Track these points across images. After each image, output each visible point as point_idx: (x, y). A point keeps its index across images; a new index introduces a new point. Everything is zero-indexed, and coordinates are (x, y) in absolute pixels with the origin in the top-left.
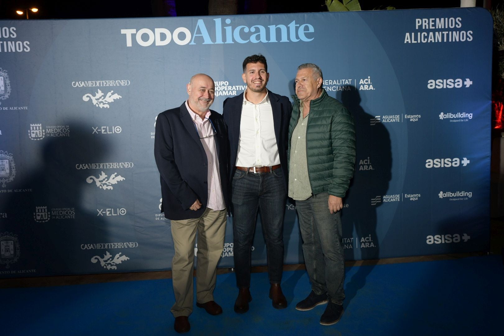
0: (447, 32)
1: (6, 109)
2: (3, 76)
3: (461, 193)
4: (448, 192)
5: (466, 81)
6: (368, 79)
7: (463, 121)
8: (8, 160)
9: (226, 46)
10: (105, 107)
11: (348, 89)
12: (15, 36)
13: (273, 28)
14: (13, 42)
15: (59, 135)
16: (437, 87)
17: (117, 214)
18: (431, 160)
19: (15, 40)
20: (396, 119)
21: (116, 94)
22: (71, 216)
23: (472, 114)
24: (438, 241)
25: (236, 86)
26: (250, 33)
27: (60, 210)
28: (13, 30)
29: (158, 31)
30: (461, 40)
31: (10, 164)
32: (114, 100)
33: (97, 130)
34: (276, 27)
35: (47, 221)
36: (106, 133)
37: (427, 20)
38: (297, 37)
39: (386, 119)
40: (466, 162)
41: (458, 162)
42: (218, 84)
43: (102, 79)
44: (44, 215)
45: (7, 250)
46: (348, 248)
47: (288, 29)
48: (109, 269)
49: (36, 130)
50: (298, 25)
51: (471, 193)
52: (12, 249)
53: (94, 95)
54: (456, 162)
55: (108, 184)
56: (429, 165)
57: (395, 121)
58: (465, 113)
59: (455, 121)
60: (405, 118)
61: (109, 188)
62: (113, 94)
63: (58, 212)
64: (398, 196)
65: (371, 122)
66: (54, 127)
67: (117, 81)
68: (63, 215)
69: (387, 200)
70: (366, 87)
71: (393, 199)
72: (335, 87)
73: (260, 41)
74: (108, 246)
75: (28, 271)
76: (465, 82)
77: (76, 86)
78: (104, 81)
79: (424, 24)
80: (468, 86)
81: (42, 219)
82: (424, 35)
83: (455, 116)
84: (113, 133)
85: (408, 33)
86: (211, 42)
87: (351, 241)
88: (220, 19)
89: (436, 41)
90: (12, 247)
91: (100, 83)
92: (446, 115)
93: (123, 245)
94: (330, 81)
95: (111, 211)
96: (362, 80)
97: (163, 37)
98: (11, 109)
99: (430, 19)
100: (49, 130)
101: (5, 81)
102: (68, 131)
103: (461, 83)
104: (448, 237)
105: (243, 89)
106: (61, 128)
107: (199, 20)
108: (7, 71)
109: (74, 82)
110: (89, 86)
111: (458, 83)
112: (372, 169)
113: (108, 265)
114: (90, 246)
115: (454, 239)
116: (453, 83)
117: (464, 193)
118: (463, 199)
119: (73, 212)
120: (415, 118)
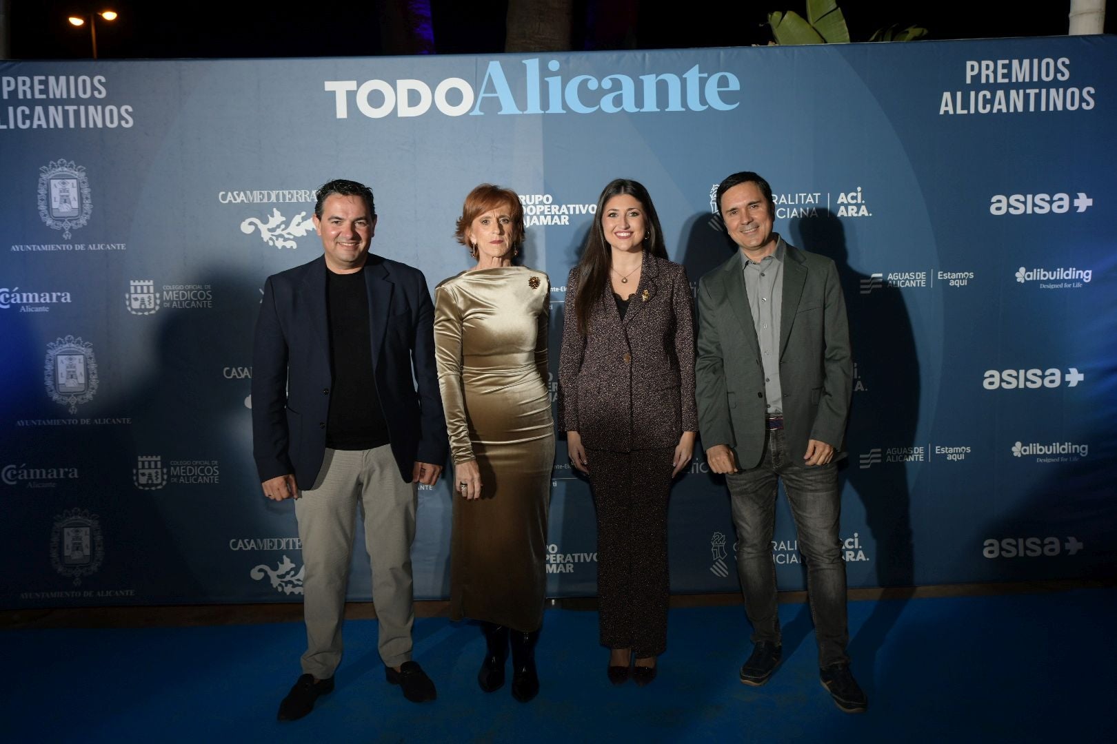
0: (1037, 91)
1: (81, 247)
2: (76, 179)
3: (1063, 446)
4: (1035, 445)
5: (1078, 198)
6: (857, 192)
7: (1069, 286)
8: (81, 357)
9: (548, 119)
10: (288, 247)
11: (812, 214)
12: (104, 94)
13: (650, 82)
14: (99, 108)
15: (189, 304)
16: (1012, 211)
18: (996, 373)
19: (103, 103)
20: (918, 281)
21: (312, 219)
22: (210, 478)
23: (1090, 272)
24: (1010, 552)
25: (568, 206)
26: (601, 92)
27: (187, 466)
28: (99, 81)
29: (404, 85)
30: (1069, 107)
31: (86, 365)
32: (307, 231)
34: (656, 78)
35: (159, 487)
37: (991, 64)
38: (703, 101)
39: (896, 281)
40: (1075, 377)
41: (1058, 378)
42: (530, 201)
43: (282, 186)
44: (154, 475)
45: (77, 547)
47: (684, 83)
48: (288, 594)
49: (142, 292)
50: (705, 75)
51: (1086, 446)
52: (87, 546)
53: (265, 221)
54: (1053, 378)
56: (991, 383)
57: (914, 285)
58: (1074, 269)
59: (1051, 286)
60: (939, 278)
62: (304, 219)
63: (183, 469)
64: (920, 450)
66: (180, 287)
68: (194, 475)
69: (895, 459)
70: (852, 209)
71: (908, 455)
72: (784, 210)
73: (623, 108)
74: (288, 544)
75: (119, 593)
76: (1076, 201)
77: (227, 202)
78: (286, 192)
79: (984, 72)
80: (1082, 209)
81: (150, 482)
82: (984, 96)
83: (1052, 276)
85: (949, 93)
86: (517, 109)
88: (537, 60)
89: (1012, 110)
90: (86, 541)
91: (277, 196)
92: (1031, 274)
96: (842, 195)
97: (414, 98)
98: (92, 247)
99: (999, 61)
100: (168, 294)
101: (80, 189)
102: (209, 297)
103: (1066, 203)
104: (1034, 543)
105: (584, 212)
106: (193, 290)
107: (491, 63)
108: (85, 168)
109: (224, 193)
110: (255, 201)
111: (1060, 203)
112: (862, 390)
113: (286, 586)
114: (249, 544)
115: (1046, 549)
116: (1047, 201)
117: (1070, 447)
118: (1069, 460)
119: (216, 469)
120: (961, 279)
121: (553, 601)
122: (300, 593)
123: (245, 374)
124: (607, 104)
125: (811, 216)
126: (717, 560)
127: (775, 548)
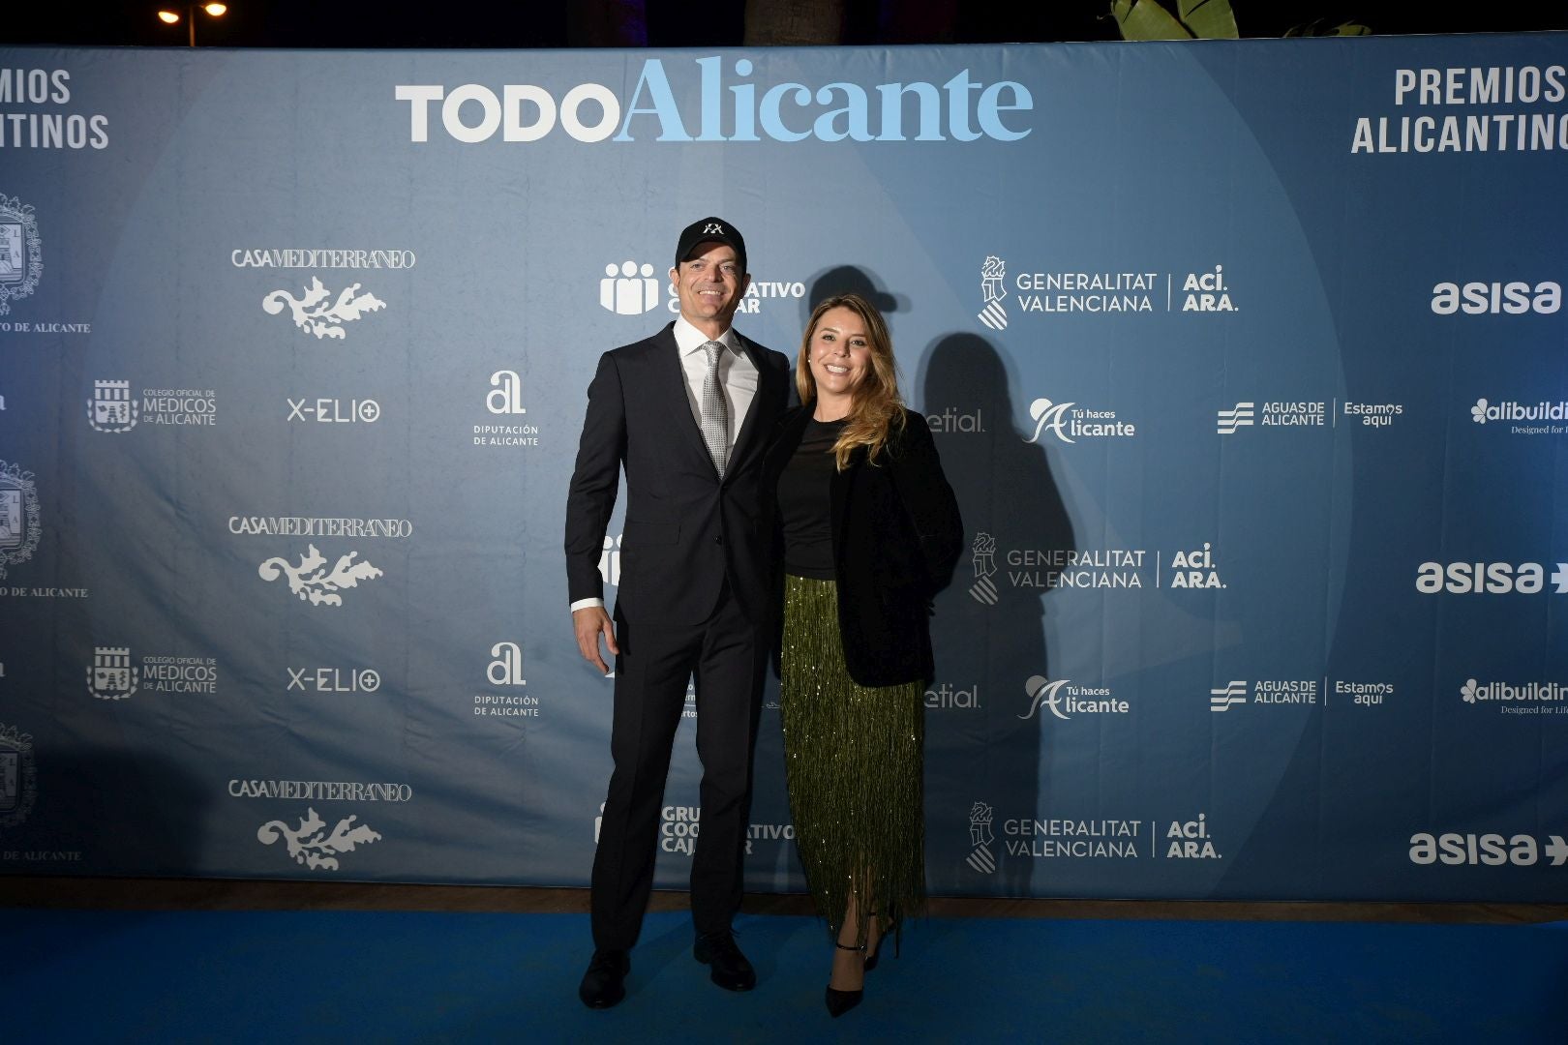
0: (1511, 118)
1: (24, 327)
2: (21, 224)
3: (1544, 689)
4: (1498, 684)
6: (1215, 273)
7: (1560, 430)
8: (17, 493)
9: (732, 150)
10: (333, 336)
11: (1143, 306)
12: (66, 98)
13: (892, 95)
14: (59, 118)
15: (181, 419)
16: (1467, 308)
17: (351, 689)
18: (1437, 567)
19: (66, 111)
20: (1313, 416)
21: (370, 295)
22: (203, 685)
24: (1455, 856)
25: (760, 284)
26: (816, 110)
27: (169, 664)
28: (61, 78)
29: (515, 93)
30: (1563, 144)
31: (24, 505)
32: (360, 311)
33: (301, 410)
34: (902, 89)
35: (126, 696)
36: (330, 420)
37: (1437, 74)
38: (974, 124)
39: (1276, 416)
41: (1538, 579)
43: (326, 244)
44: (118, 677)
46: (1120, 854)
47: (945, 98)
48: (313, 868)
49: (112, 399)
50: (979, 86)
52: (11, 781)
53: (300, 297)
54: (1531, 578)
55: (327, 587)
56: (1430, 583)
57: (1306, 423)
59: (1530, 431)
60: (1346, 412)
61: (330, 599)
62: (358, 294)
63: (163, 669)
64: (1311, 685)
65: (1220, 423)
66: (168, 393)
67: (373, 254)
68: (178, 679)
69: (1268, 698)
70: (1208, 300)
71: (1290, 693)
73: (849, 135)
74: (316, 790)
75: (58, 855)
77: (243, 265)
78: (332, 253)
79: (1425, 88)
81: (112, 688)
82: (1425, 125)
83: (1532, 414)
84: (354, 420)
85: (1367, 120)
86: (685, 133)
87: (1131, 831)
88: (719, 57)
89: (1469, 148)
90: (11, 774)
91: (319, 259)
92: (1497, 409)
93: (363, 792)
94: (1079, 275)
95: (330, 677)
96: (1192, 277)
97: (529, 113)
98: (40, 328)
99: (1448, 70)
100: (150, 401)
101: (25, 239)
102: (211, 409)
103: (1556, 298)
104: (1493, 843)
105: (784, 294)
106: (189, 397)
107: (648, 61)
108: (34, 209)
109: (239, 251)
110: (286, 266)
111: (1546, 298)
112: (1218, 586)
113: (310, 855)
114: (258, 788)
115: (1515, 854)
116: (1525, 295)
117: (1556, 690)
118: (1554, 711)
119: (213, 670)
120: (1382, 414)
122: (331, 867)
123: (261, 528)
124: (824, 129)
125: (1141, 309)
126: (978, 847)
127: (1070, 830)
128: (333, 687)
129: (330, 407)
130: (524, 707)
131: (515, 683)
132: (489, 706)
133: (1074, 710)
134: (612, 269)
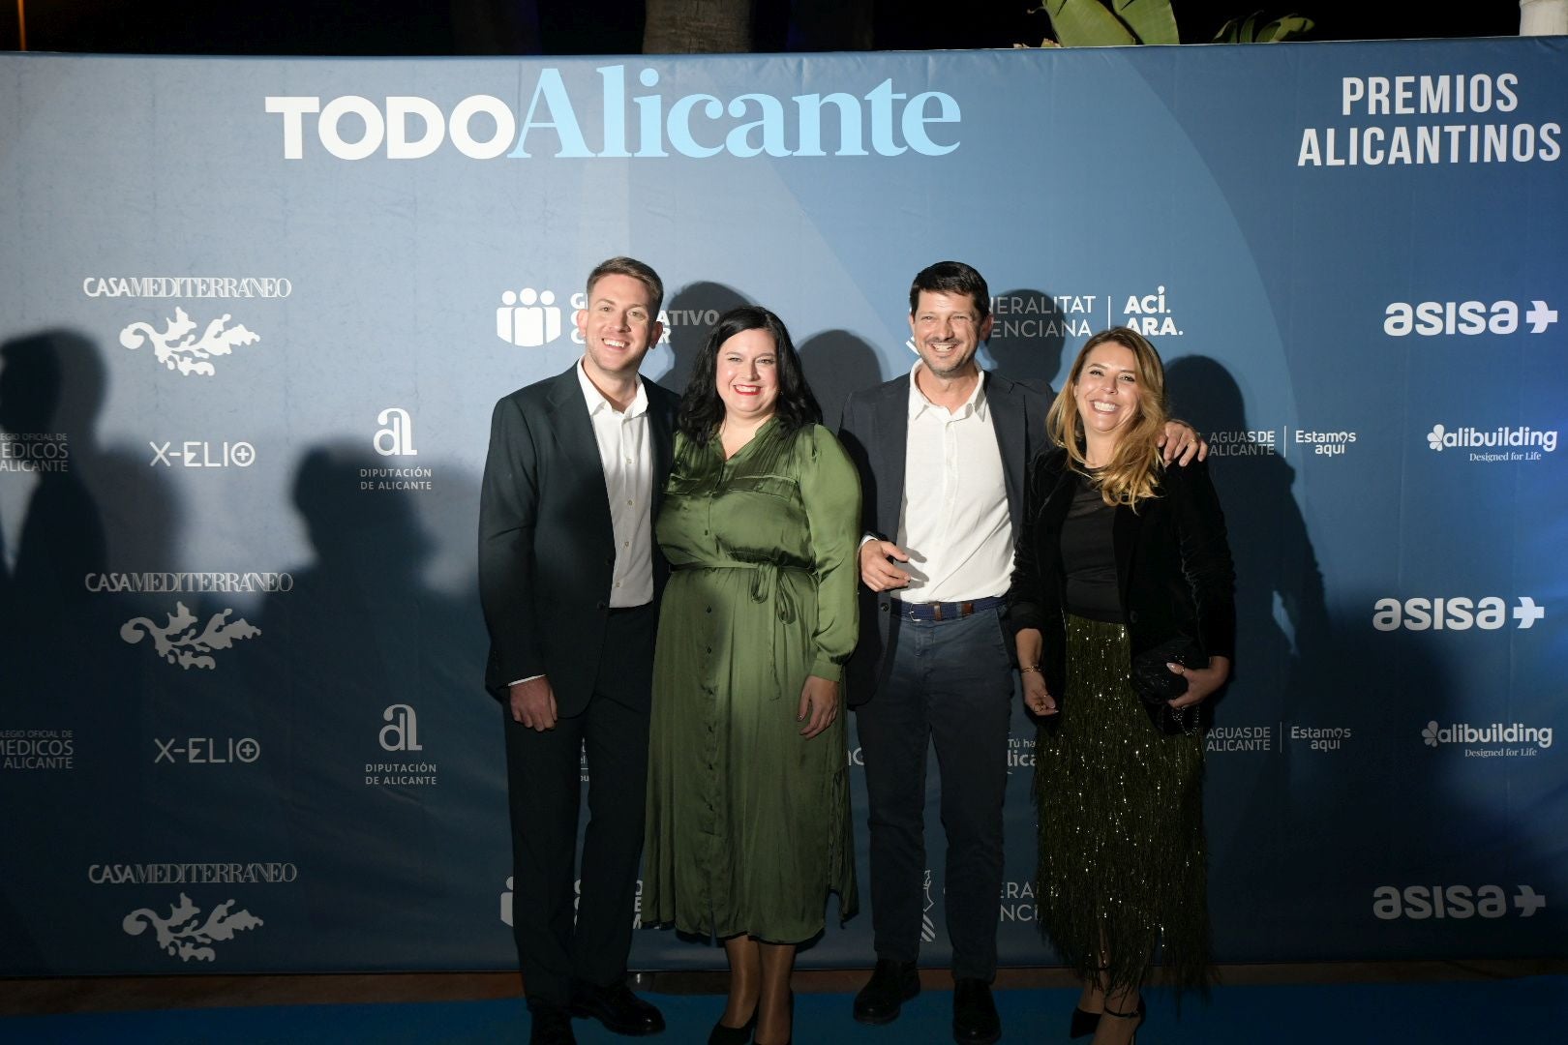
0: (1463, 128)
3: (1510, 730)
4: (1460, 726)
5: (1533, 308)
6: (1157, 295)
7: (1520, 457)
9: (637, 167)
10: (201, 372)
11: (1081, 331)
13: (809, 106)
15: (28, 466)
16: (1421, 329)
17: (227, 758)
18: (1394, 603)
20: (1262, 445)
21: (241, 326)
22: (58, 761)
23: (1554, 434)
24: (1421, 910)
25: (671, 312)
26: (728, 123)
27: (19, 739)
29: (399, 106)
30: (1517, 156)
32: (231, 345)
33: (166, 454)
34: (821, 99)
36: (199, 465)
37: (1385, 82)
38: (899, 139)
39: (1223, 446)
40: (1529, 612)
41: (1500, 613)
43: (191, 271)
47: (866, 109)
48: (186, 959)
50: (903, 96)
51: (1549, 731)
53: (162, 329)
54: (1493, 613)
55: (199, 648)
56: (1387, 620)
57: (1255, 453)
58: (1527, 429)
59: (1488, 458)
60: (1297, 441)
61: (202, 662)
62: (228, 326)
63: (11, 744)
64: (1265, 731)
66: (13, 437)
67: (244, 282)
68: (30, 755)
69: (1221, 746)
70: (1150, 324)
71: (1243, 740)
72: (1034, 323)
73: (764, 150)
74: (188, 873)
76: (1529, 313)
77: (97, 294)
78: (198, 281)
79: (1373, 97)
80: (1540, 328)
82: (1374, 136)
83: (1490, 440)
84: (226, 464)
85: (1313, 131)
86: (586, 149)
88: (622, 66)
89: (1420, 160)
91: (183, 286)
92: (1454, 436)
93: (242, 873)
94: (1013, 299)
95: (204, 747)
96: (1133, 299)
97: (415, 127)
99: (1397, 78)
102: (64, 454)
103: (1513, 318)
104: (1460, 895)
105: (696, 323)
106: (38, 442)
107: (544, 71)
109: (92, 279)
110: (146, 295)
111: (1503, 317)
113: (183, 945)
114: (122, 872)
115: (1483, 905)
116: (1481, 314)
117: (1521, 731)
118: (1519, 754)
119: (69, 744)
120: (1335, 443)
121: (639, 976)
122: (206, 958)
124: (737, 143)
125: (1079, 335)
127: (1014, 893)
128: (208, 759)
129: (199, 451)
130: (420, 774)
131: (410, 749)
132: (382, 775)
133: (1016, 764)
134: (509, 297)
